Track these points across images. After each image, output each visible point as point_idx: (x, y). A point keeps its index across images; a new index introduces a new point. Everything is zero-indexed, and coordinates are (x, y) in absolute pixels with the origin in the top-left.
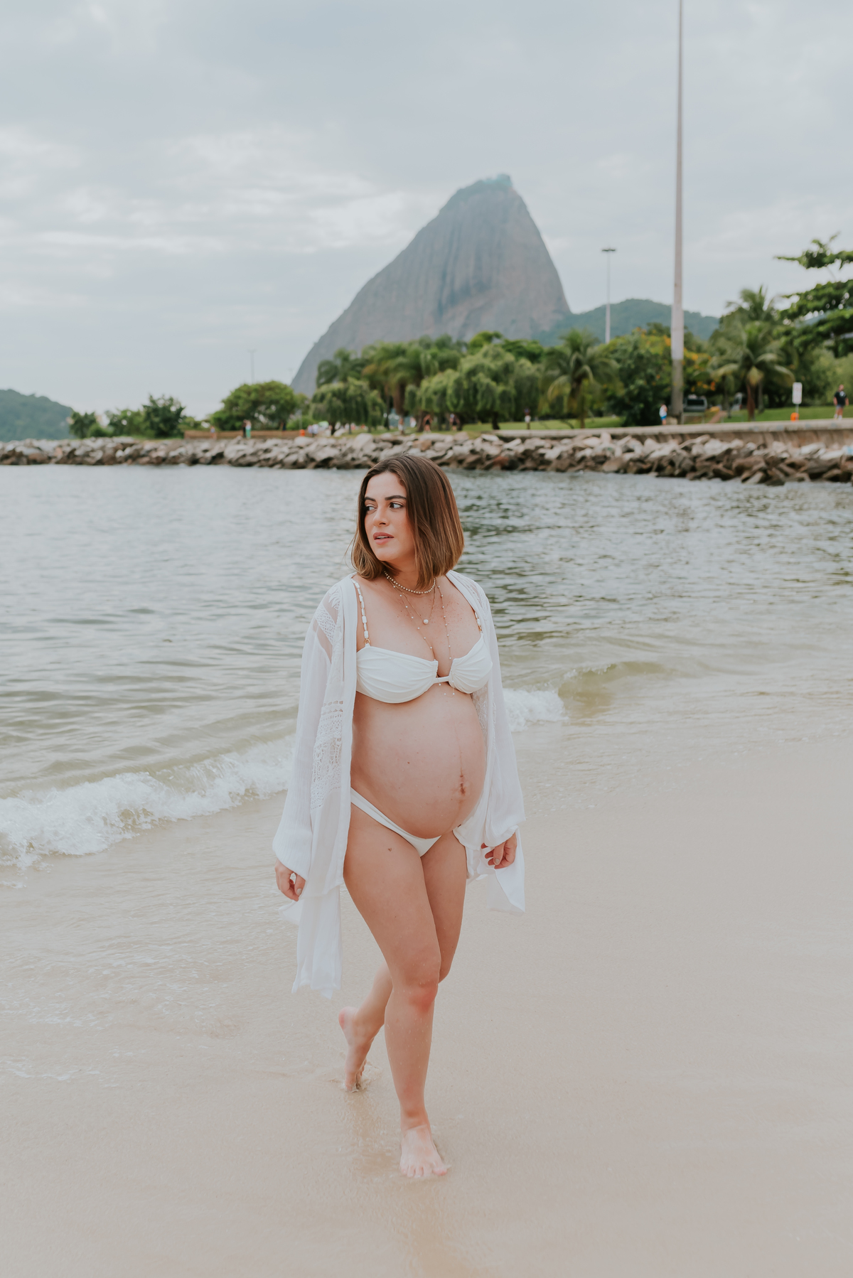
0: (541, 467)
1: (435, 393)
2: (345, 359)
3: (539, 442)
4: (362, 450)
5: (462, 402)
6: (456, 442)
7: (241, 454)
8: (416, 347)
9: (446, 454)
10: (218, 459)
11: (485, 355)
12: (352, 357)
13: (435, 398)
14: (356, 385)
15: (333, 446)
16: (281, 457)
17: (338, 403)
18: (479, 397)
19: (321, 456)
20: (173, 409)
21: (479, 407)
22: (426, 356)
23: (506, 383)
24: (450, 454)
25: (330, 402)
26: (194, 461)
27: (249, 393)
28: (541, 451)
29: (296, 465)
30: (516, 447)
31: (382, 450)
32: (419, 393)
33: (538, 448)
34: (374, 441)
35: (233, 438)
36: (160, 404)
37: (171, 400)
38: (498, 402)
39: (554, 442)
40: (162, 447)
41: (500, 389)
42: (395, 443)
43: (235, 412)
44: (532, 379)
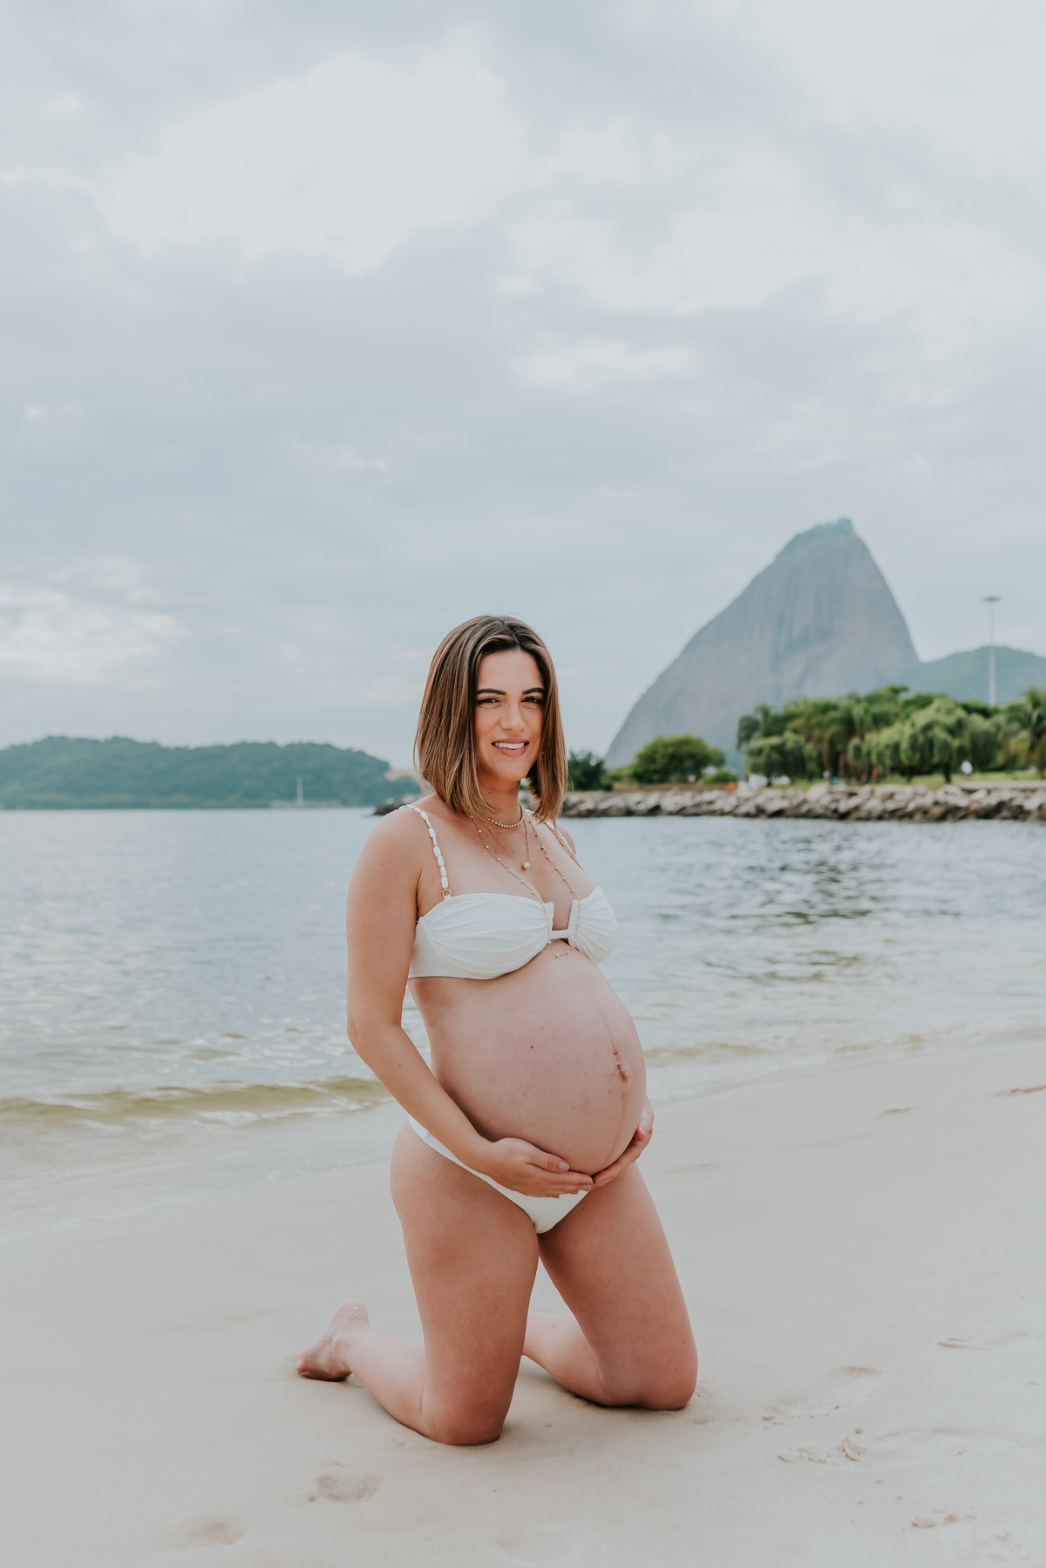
0: (1021, 816)
1: (887, 746)
2: (766, 713)
3: (1013, 794)
4: (818, 801)
5: (918, 756)
6: (916, 794)
7: (679, 806)
8: (844, 703)
9: (907, 804)
10: (655, 811)
11: (938, 710)
12: (773, 712)
13: (888, 753)
14: (790, 739)
15: (783, 797)
16: (727, 809)
17: (775, 757)
18: (936, 751)
19: (774, 806)
20: (593, 763)
21: (936, 759)
22: (858, 711)
23: (961, 736)
24: (911, 806)
25: (769, 757)
26: (629, 813)
27: (666, 746)
28: (1016, 803)
29: (748, 815)
30: (983, 799)
31: (837, 801)
32: (865, 748)
33: (1011, 799)
34: (831, 793)
35: (668, 790)
36: (580, 758)
37: (590, 755)
38: (955, 757)
39: (1029, 794)
40: (589, 799)
41: (956, 743)
42: (852, 794)
43: (652, 767)
44: (987, 734)
